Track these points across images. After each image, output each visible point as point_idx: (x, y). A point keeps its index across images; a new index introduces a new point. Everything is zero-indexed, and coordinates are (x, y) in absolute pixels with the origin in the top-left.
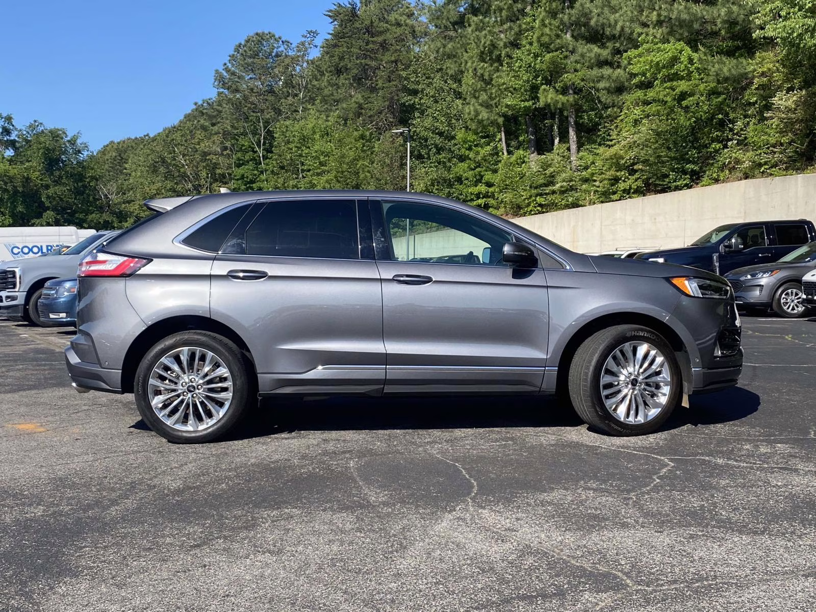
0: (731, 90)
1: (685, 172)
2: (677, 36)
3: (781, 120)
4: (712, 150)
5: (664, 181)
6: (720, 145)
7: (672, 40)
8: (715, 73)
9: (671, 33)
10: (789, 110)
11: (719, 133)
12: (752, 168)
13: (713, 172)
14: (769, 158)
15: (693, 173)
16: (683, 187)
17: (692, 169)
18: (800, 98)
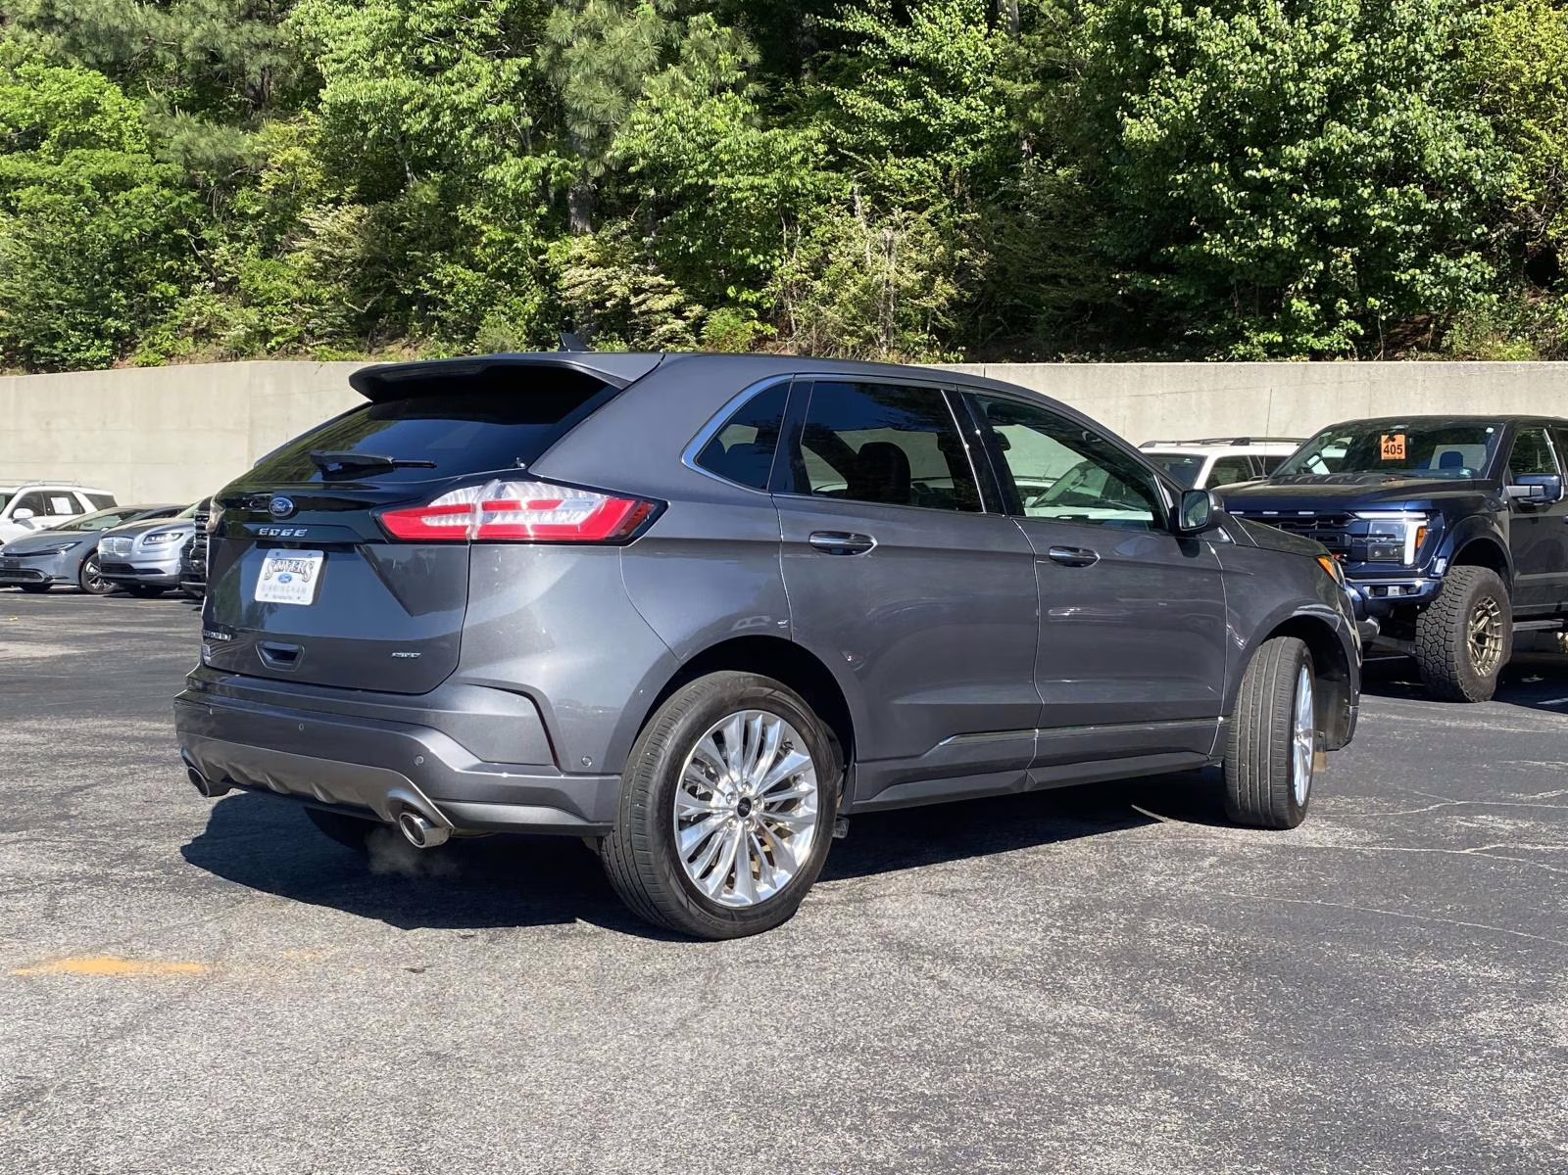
0: (212, 184)
1: (99, 334)
2: (89, 58)
3: (318, 255)
4: (158, 295)
5: (55, 348)
6: (174, 287)
7: (76, 63)
8: (181, 148)
9: (74, 46)
10: (335, 239)
11: (175, 264)
12: (248, 339)
13: (164, 337)
14: (288, 324)
15: (118, 336)
16: (97, 363)
17: (117, 329)
18: (359, 219)
